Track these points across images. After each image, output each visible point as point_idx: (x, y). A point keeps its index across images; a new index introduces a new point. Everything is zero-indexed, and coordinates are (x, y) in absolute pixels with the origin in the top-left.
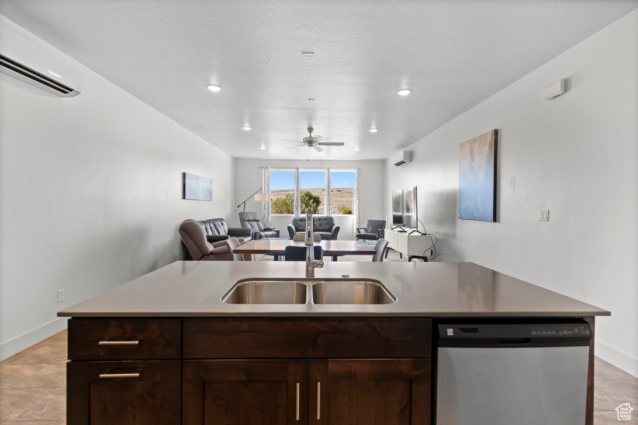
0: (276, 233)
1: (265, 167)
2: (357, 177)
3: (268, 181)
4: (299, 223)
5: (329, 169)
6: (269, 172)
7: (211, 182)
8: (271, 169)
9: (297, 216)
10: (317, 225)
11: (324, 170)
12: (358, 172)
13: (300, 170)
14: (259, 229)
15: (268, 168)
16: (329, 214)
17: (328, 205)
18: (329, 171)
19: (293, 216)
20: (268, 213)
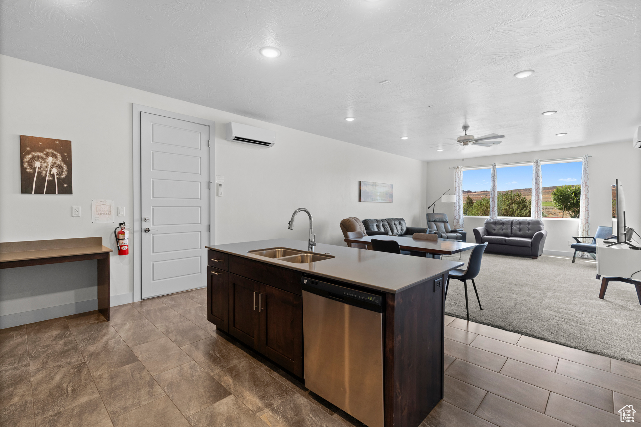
0: (461, 235)
1: (456, 167)
2: (585, 168)
3: (459, 182)
4: (493, 226)
5: (538, 162)
6: (460, 172)
7: (392, 186)
8: (463, 169)
9: (493, 218)
10: (515, 230)
11: (532, 164)
12: (587, 161)
13: (497, 167)
14: (445, 230)
15: (459, 168)
16: (538, 217)
17: (535, 206)
18: (537, 165)
19: (488, 218)
20: (459, 215)
